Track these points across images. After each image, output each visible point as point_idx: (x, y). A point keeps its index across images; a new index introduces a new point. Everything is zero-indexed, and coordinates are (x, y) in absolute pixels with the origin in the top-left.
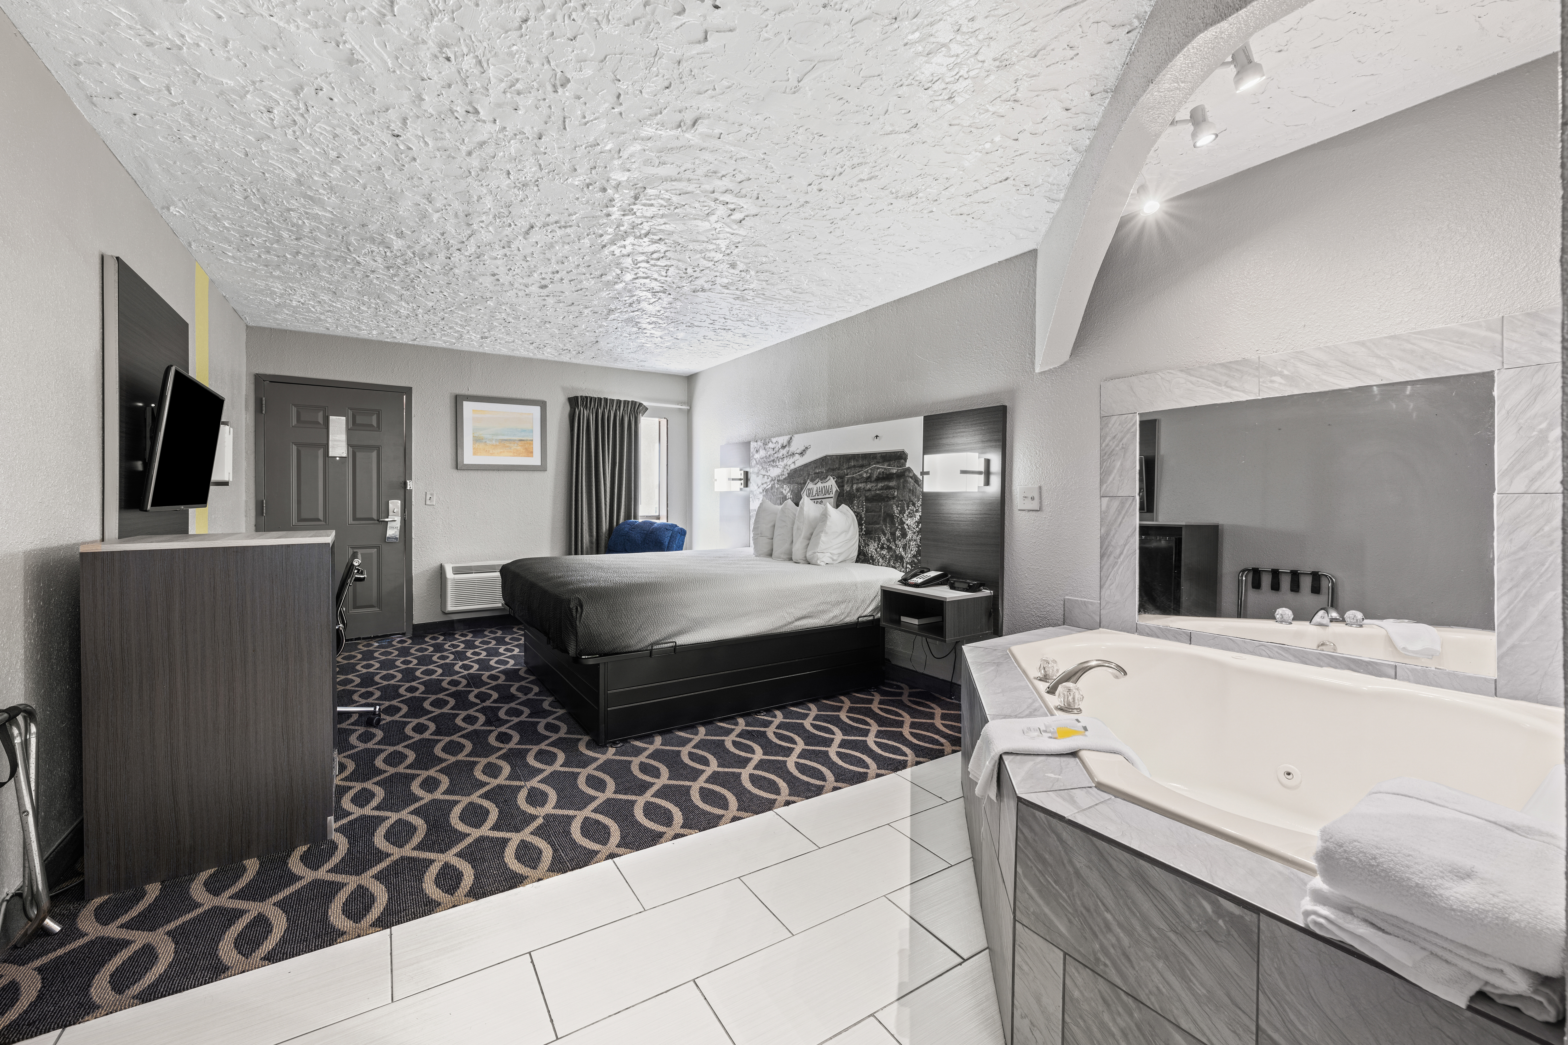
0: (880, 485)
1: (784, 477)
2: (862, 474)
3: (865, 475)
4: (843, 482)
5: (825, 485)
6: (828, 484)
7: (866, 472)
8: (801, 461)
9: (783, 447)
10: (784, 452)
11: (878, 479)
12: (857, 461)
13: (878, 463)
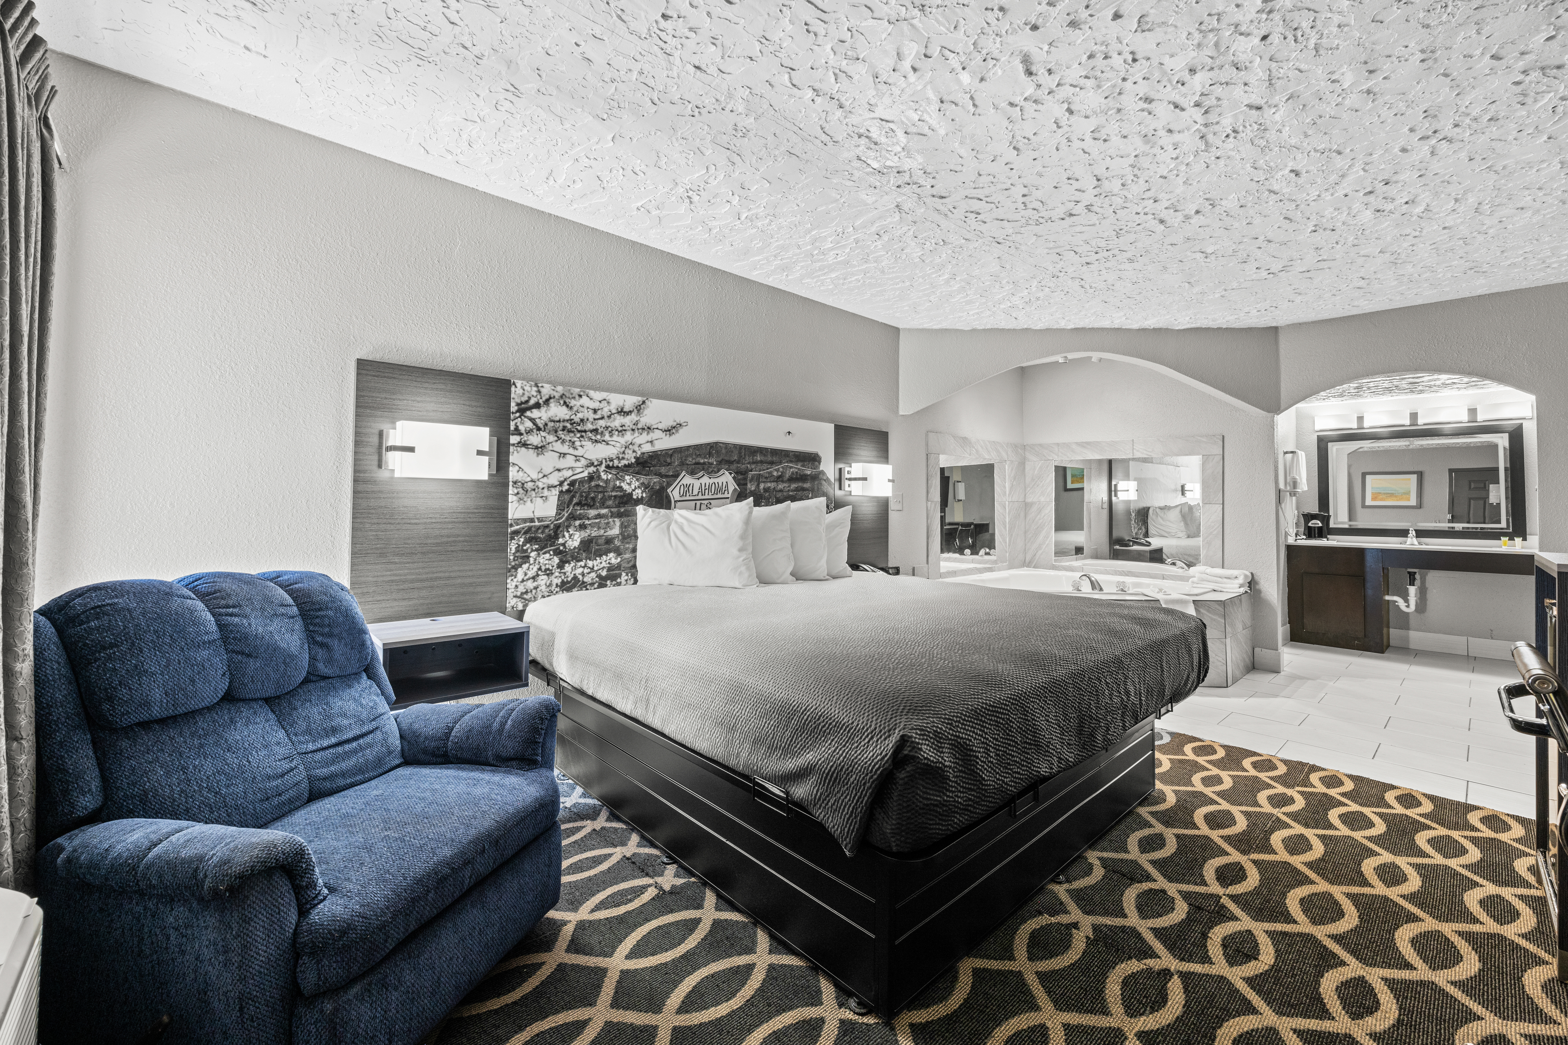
0: (793, 486)
1: (626, 462)
2: (770, 473)
3: (775, 474)
4: (745, 479)
5: (716, 481)
6: (720, 480)
7: (777, 470)
8: (665, 443)
9: (622, 412)
10: (628, 421)
11: (791, 480)
12: (765, 455)
13: (791, 462)
